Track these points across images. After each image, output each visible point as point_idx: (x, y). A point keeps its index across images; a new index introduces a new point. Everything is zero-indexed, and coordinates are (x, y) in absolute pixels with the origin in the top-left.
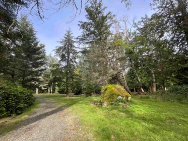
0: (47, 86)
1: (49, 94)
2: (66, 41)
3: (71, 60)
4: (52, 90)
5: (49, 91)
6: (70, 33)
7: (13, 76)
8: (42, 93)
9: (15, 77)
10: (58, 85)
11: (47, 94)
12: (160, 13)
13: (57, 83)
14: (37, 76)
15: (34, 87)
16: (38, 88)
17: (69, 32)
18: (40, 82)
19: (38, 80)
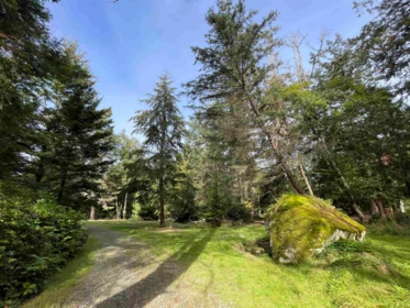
0: (114, 201)
1: (119, 220)
2: (158, 98)
3: (170, 140)
4: (124, 212)
5: (119, 213)
6: (167, 81)
7: (39, 177)
8: (104, 217)
9: (43, 179)
10: (140, 200)
11: (114, 220)
12: (384, 19)
13: (137, 195)
14: (93, 176)
15: (85, 204)
16: (96, 206)
17: (165, 79)
18: (100, 193)
19: (94, 188)
